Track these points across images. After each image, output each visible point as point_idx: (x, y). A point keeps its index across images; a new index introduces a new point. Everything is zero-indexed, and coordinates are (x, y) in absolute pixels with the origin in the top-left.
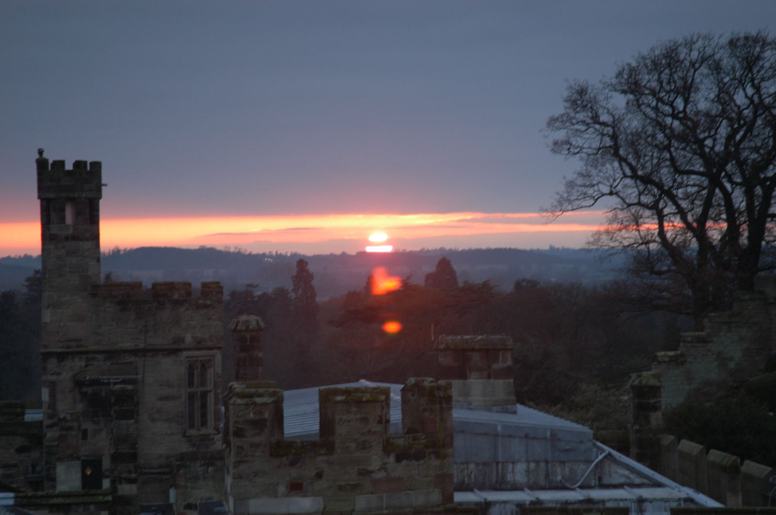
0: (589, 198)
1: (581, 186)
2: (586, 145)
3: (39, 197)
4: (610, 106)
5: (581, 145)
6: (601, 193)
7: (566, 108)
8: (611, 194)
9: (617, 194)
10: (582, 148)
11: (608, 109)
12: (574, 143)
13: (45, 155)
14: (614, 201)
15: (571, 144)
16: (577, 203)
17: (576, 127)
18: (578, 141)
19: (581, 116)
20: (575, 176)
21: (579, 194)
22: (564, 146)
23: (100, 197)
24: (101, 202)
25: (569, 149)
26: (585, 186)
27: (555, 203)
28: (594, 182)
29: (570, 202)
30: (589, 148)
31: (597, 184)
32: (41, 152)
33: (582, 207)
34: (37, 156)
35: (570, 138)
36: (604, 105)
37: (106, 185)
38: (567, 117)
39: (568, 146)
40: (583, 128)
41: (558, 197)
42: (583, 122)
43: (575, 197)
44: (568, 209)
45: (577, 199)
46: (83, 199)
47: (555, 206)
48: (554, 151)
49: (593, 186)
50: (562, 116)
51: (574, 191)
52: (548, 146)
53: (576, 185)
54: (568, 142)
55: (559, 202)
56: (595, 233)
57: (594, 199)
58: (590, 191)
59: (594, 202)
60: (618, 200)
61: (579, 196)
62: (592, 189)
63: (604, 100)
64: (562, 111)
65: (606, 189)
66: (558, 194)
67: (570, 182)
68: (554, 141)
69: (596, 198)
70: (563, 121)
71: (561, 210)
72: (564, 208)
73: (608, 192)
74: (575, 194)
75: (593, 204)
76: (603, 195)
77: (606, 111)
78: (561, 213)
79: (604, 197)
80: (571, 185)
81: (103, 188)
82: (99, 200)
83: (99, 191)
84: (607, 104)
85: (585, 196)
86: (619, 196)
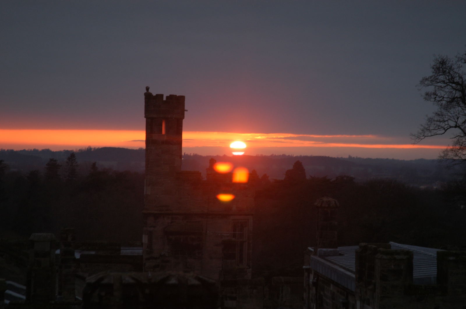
0: (442, 129)
1: (437, 121)
2: (446, 96)
3: (145, 117)
4: (460, 72)
5: (443, 96)
6: (450, 126)
7: (433, 73)
8: (456, 127)
9: (459, 127)
10: (443, 98)
11: (459, 74)
12: (439, 94)
13: (150, 91)
14: (458, 131)
15: (437, 95)
16: (435, 131)
17: (439, 84)
18: (441, 93)
19: (442, 78)
20: (434, 115)
21: (435, 126)
22: (432, 96)
23: (183, 118)
24: (184, 120)
25: (435, 98)
26: (440, 121)
27: (420, 131)
28: (446, 119)
29: (430, 130)
30: (448, 98)
31: (447, 121)
32: (147, 89)
33: (437, 134)
34: (146, 91)
35: (436, 91)
36: (457, 72)
37: (187, 111)
38: (434, 78)
39: (435, 96)
40: (443, 85)
41: (422, 128)
42: (444, 82)
43: (433, 128)
44: (428, 135)
45: (434, 129)
46: (174, 118)
47: (420, 133)
48: (425, 99)
49: (445, 121)
50: (431, 77)
51: (432, 124)
52: (422, 96)
53: (434, 121)
54: (435, 94)
55: (423, 130)
56: (444, 150)
57: (445, 130)
58: (442, 124)
59: (445, 131)
60: (460, 131)
61: (435, 127)
62: (444, 123)
63: (457, 68)
64: (431, 74)
65: (452, 124)
66: (422, 126)
67: (430, 118)
68: (426, 93)
69: (446, 129)
70: (431, 81)
71: (423, 136)
72: (426, 134)
73: (454, 126)
74: (433, 126)
75: (444, 133)
76: (451, 127)
77: (457, 75)
78: (424, 137)
79: (451, 128)
80: (430, 120)
81: (185, 112)
82: (182, 120)
83: (183, 114)
84: (458, 71)
85: (439, 127)
86: (461, 129)
